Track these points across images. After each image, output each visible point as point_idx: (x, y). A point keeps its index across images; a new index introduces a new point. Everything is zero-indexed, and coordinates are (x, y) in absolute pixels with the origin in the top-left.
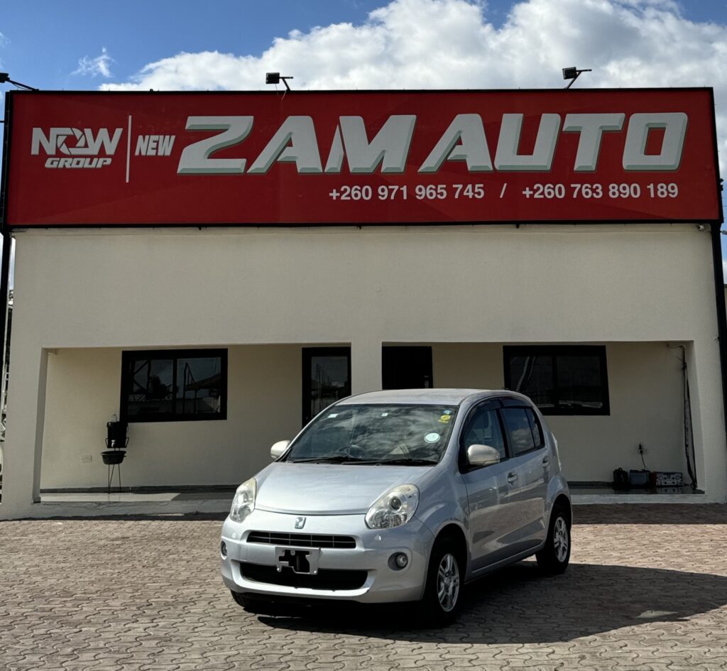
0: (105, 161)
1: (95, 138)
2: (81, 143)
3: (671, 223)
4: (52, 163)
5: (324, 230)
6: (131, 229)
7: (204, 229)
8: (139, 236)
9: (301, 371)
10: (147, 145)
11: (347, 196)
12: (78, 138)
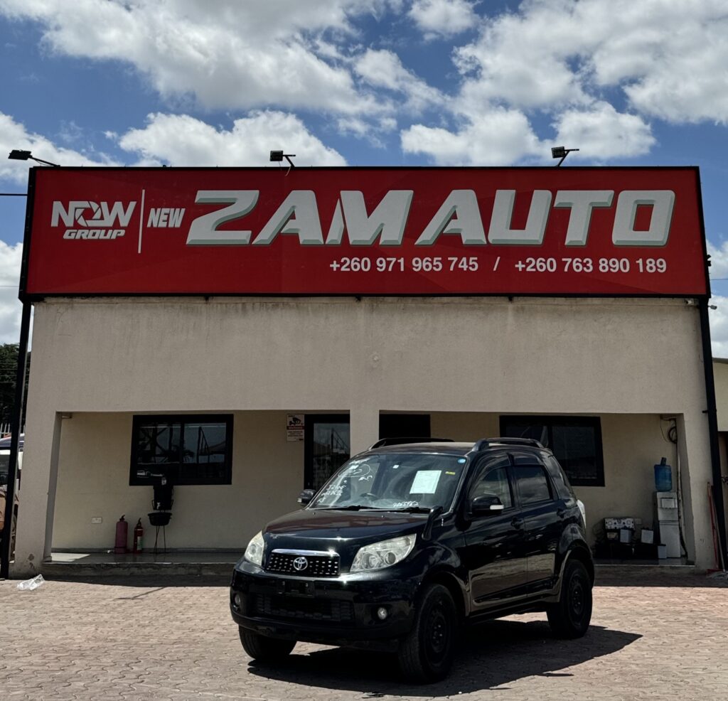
0: (119, 233)
1: (110, 208)
2: (97, 215)
3: (660, 297)
4: (70, 235)
5: (325, 300)
6: (143, 298)
7: (210, 298)
8: (150, 305)
9: (303, 437)
10: (157, 218)
11: (347, 267)
12: (95, 211)
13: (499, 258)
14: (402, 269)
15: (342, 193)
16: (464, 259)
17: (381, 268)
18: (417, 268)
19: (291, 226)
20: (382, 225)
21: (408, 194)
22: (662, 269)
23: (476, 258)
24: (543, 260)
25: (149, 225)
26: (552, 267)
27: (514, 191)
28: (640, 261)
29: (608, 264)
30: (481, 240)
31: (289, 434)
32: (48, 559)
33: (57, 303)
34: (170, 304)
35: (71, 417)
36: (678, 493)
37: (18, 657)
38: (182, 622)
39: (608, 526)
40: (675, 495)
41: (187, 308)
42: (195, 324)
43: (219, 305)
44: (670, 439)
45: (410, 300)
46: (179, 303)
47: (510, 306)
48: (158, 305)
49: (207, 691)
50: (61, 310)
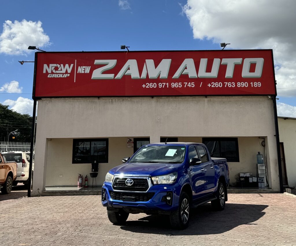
0: (68, 75)
1: (64, 66)
2: (60, 69)
4: (50, 76)
5: (140, 98)
6: (76, 98)
7: (100, 98)
8: (78, 100)
9: (133, 146)
10: (81, 70)
11: (148, 86)
12: (59, 67)
13: (202, 82)
14: (168, 87)
15: (147, 60)
16: (190, 83)
17: (160, 86)
18: (173, 86)
19: (128, 72)
20: (160, 71)
21: (170, 60)
22: (259, 86)
23: (194, 83)
24: (218, 83)
25: (78, 72)
26: (220, 85)
27: (207, 59)
28: (252, 83)
29: (240, 84)
30: (195, 76)
31: (128, 145)
32: (44, 190)
33: (46, 100)
34: (86, 100)
35: (51, 140)
36: (265, 164)
37: (38, 224)
38: (94, 211)
39: (241, 176)
40: (264, 165)
41: (92, 101)
42: (95, 107)
43: (103, 100)
44: (263, 145)
45: (171, 97)
46: (89, 100)
47: (206, 100)
48: (82, 100)
49: (105, 235)
50: (47, 102)
